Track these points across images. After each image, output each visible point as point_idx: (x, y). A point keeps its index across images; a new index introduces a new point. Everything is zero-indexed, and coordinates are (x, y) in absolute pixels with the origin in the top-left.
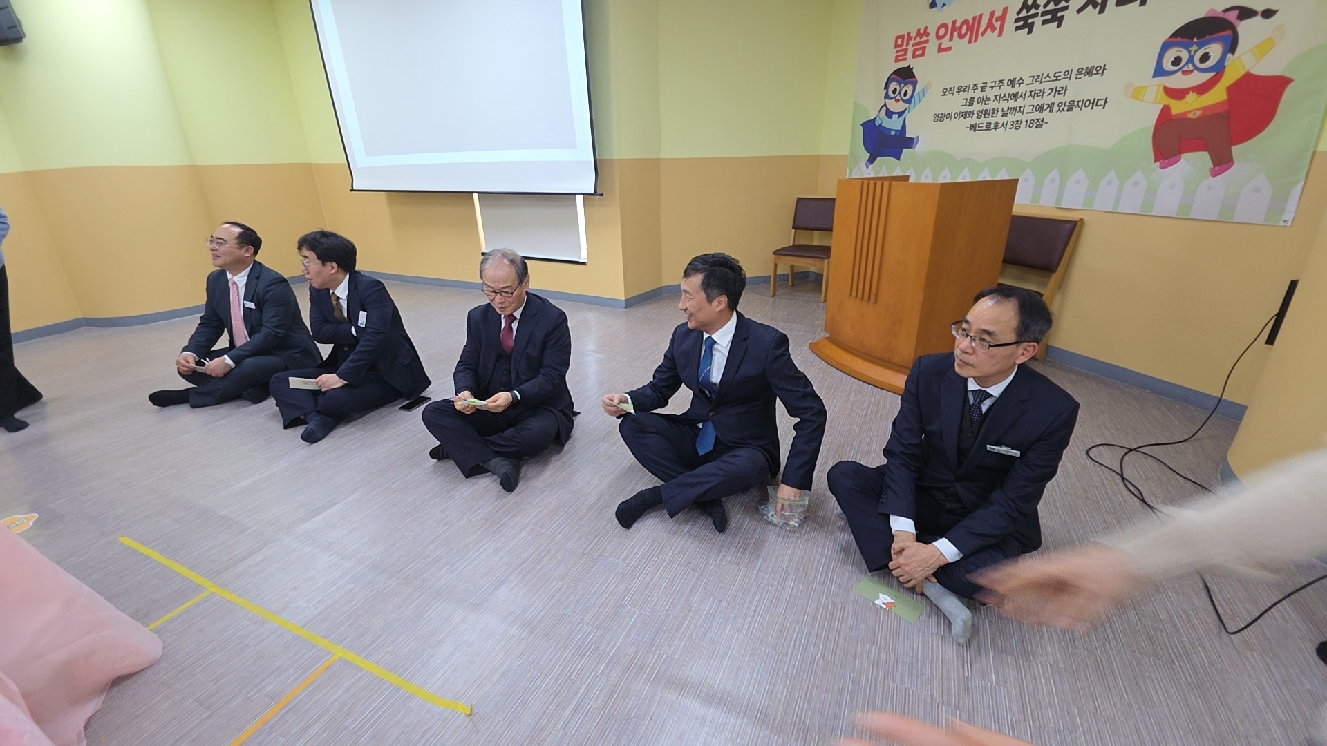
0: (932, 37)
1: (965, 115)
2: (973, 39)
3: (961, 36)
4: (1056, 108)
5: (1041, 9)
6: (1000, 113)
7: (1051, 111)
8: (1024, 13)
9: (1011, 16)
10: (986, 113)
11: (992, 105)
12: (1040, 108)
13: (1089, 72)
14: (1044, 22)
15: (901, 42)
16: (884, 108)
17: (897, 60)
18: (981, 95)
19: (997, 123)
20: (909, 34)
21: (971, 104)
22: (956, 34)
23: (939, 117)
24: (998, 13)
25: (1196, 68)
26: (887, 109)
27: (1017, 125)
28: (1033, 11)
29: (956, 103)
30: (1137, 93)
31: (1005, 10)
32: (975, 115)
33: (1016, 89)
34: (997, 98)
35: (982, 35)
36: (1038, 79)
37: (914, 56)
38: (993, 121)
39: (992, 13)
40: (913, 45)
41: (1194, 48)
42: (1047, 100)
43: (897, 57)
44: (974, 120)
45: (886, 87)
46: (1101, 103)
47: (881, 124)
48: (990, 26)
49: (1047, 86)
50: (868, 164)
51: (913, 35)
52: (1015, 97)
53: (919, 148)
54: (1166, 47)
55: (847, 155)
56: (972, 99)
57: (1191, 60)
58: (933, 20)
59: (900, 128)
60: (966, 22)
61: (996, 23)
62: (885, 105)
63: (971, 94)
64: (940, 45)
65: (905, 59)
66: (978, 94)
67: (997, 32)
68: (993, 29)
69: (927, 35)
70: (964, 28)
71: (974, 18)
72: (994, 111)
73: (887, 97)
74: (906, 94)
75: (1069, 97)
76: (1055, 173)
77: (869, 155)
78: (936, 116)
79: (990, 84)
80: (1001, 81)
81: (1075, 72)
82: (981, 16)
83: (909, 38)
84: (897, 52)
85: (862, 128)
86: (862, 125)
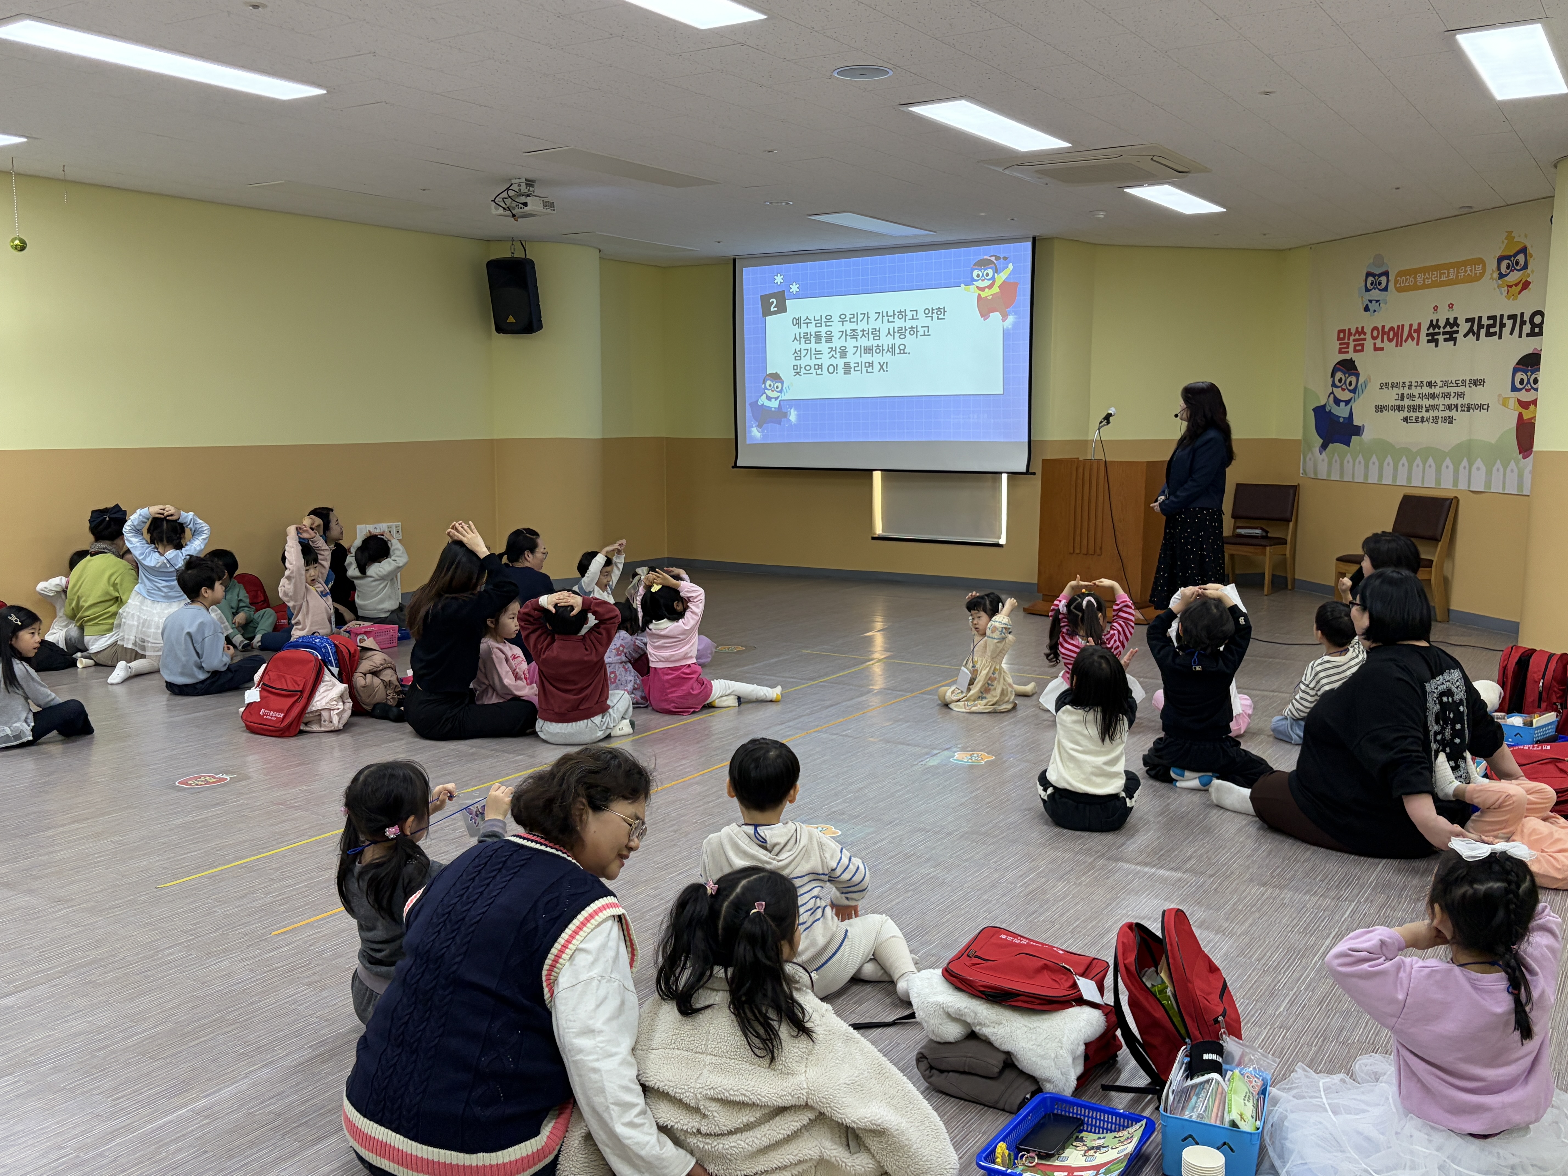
0: (1368, 336)
1: (1399, 408)
2: (1399, 344)
3: (1390, 340)
4: (1460, 409)
5: (1442, 330)
6: (1424, 409)
7: (1457, 410)
8: (1431, 331)
9: (1424, 331)
10: (1414, 408)
11: (1418, 402)
12: (1449, 407)
13: (1476, 383)
14: (1446, 340)
15: (1343, 335)
16: (1332, 395)
17: (1340, 352)
18: (1409, 392)
19: (1423, 417)
20: (1349, 330)
21: (1402, 399)
22: (1385, 337)
23: (1380, 409)
24: (1415, 327)
25: (1532, 388)
26: (1335, 397)
27: (1436, 420)
28: (1437, 330)
29: (1390, 398)
30: (1504, 402)
31: (1419, 324)
32: (1406, 409)
33: (1432, 390)
34: (1421, 396)
35: (1406, 341)
36: (1446, 384)
37: (1355, 351)
38: (1420, 415)
39: (1411, 326)
40: (1354, 340)
41: (1529, 374)
42: (1454, 401)
43: (1340, 349)
44: (1405, 414)
45: (1333, 375)
46: (1485, 407)
47: (1330, 410)
48: (1410, 335)
49: (1452, 390)
50: (1321, 448)
51: (1353, 331)
52: (1433, 396)
53: (1367, 435)
54: (1515, 371)
55: (1302, 440)
56: (1403, 394)
57: (1528, 382)
58: (1368, 322)
59: (1347, 416)
60: (1392, 329)
61: (1414, 333)
62: (1332, 393)
63: (1401, 391)
64: (1375, 344)
65: (1348, 352)
66: (1406, 391)
67: (1415, 341)
68: (1413, 339)
69: (1365, 334)
70: (1391, 333)
71: (1398, 326)
72: (1420, 407)
73: (1334, 385)
74: (1350, 384)
75: (1466, 401)
76: (1465, 462)
77: (1322, 441)
78: (1376, 407)
79: (1414, 384)
80: (1422, 382)
81: (1468, 382)
82: (1403, 326)
83: (1350, 334)
84: (1340, 344)
85: (1312, 414)
86: (1314, 410)
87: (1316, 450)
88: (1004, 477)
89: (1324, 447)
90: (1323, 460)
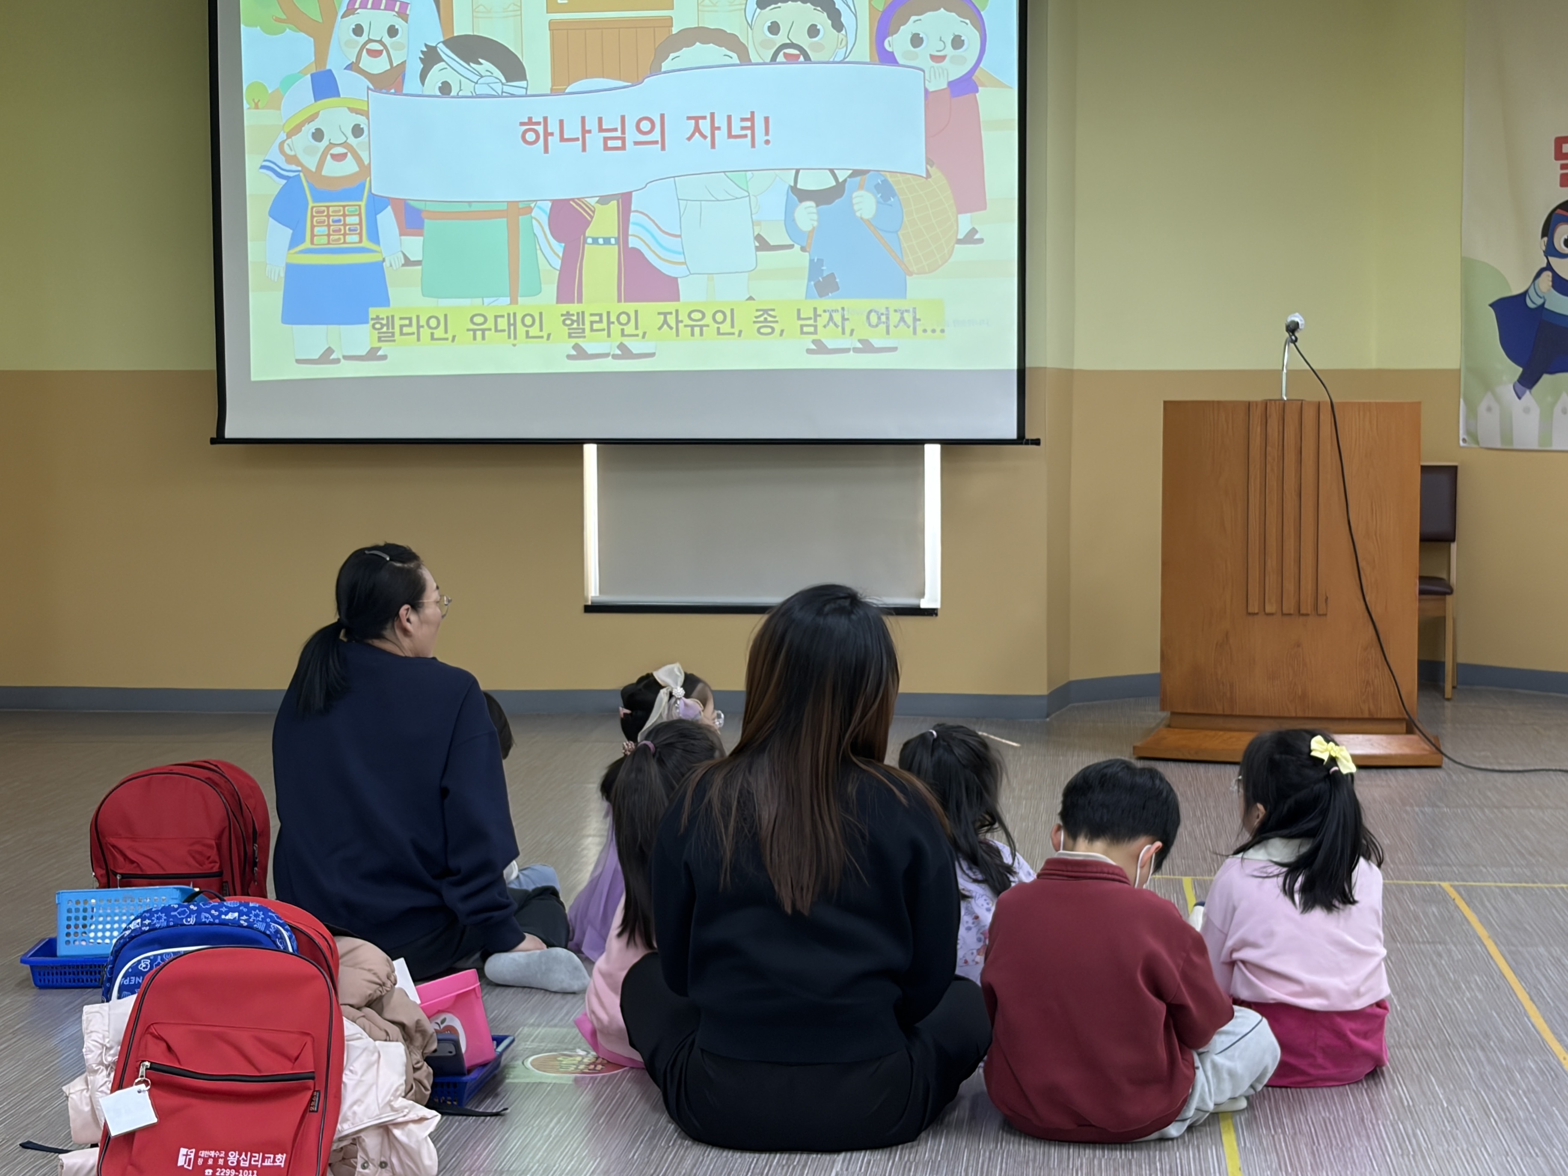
15: (1567, 150)
16: (1547, 275)
26: (1555, 275)
43: (1563, 177)
45: (1548, 230)
47: (1544, 304)
50: (1519, 386)
55: (1460, 370)
62: (1549, 267)
73: (1551, 251)
77: (1520, 370)
84: (1563, 167)
85: (1492, 313)
86: (1491, 305)
87: (1507, 391)
88: (932, 454)
89: (1528, 381)
90: (1527, 410)
